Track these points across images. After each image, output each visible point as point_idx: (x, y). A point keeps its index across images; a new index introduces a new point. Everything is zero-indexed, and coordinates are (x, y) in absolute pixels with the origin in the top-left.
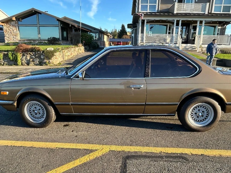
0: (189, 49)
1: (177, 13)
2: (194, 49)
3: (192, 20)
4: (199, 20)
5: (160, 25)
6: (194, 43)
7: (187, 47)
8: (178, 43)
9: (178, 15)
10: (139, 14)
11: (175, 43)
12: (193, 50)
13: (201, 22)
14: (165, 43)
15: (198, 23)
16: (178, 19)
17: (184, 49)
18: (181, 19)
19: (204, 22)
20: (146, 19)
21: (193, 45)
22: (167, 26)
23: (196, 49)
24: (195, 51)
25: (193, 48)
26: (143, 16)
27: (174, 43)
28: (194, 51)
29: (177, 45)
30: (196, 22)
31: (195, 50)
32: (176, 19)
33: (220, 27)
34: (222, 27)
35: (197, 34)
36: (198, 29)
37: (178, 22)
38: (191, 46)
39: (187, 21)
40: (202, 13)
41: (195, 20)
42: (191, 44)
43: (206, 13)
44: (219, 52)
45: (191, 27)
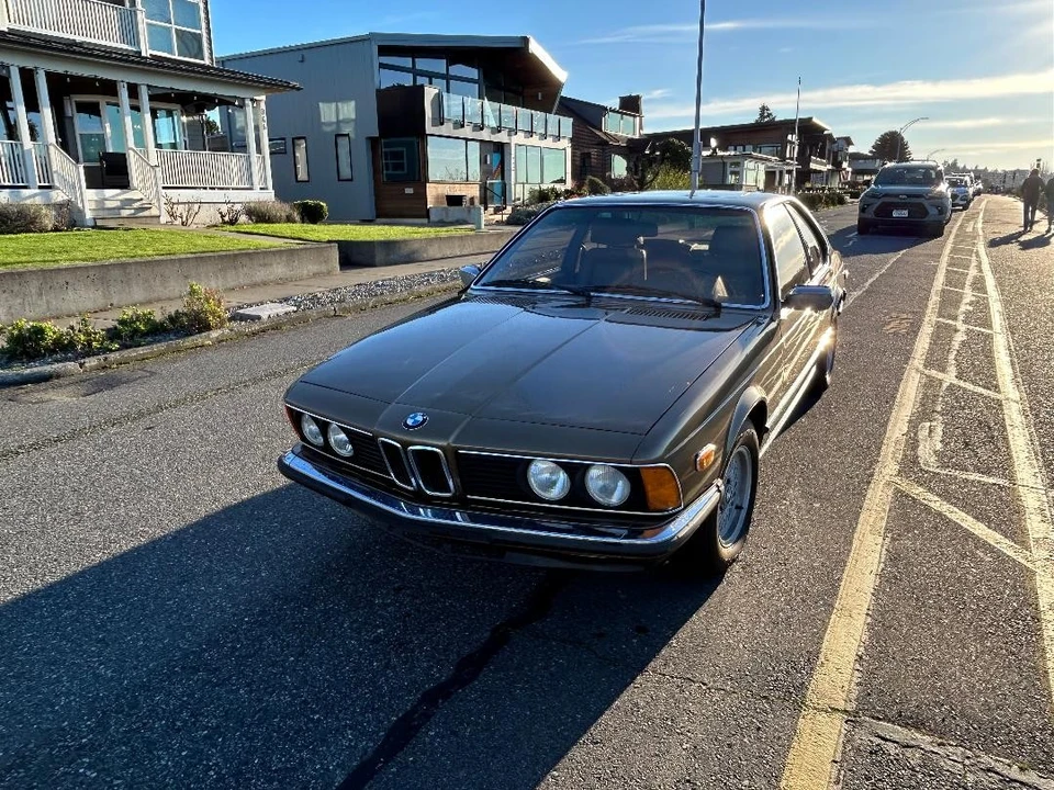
0: (125, 213)
1: (13, 32)
2: (142, 209)
3: (96, 79)
4: (123, 78)
6: (124, 186)
7: (109, 204)
8: (57, 184)
11: (42, 184)
12: (141, 214)
13: (133, 91)
15: (124, 93)
16: (29, 64)
17: (101, 214)
18: (42, 68)
19: (144, 94)
21: (128, 195)
23: (154, 212)
24: (154, 219)
25: (136, 205)
27: (40, 187)
28: (148, 221)
29: (58, 196)
30: (110, 88)
31: (146, 213)
32: (15, 63)
33: (184, 119)
34: (191, 118)
35: (131, 143)
36: (128, 120)
37: (28, 77)
38: (121, 197)
39: (71, 77)
40: (125, 47)
41: (105, 77)
42: (118, 191)
43: (143, 54)
44: (243, 218)
45: (70, 110)
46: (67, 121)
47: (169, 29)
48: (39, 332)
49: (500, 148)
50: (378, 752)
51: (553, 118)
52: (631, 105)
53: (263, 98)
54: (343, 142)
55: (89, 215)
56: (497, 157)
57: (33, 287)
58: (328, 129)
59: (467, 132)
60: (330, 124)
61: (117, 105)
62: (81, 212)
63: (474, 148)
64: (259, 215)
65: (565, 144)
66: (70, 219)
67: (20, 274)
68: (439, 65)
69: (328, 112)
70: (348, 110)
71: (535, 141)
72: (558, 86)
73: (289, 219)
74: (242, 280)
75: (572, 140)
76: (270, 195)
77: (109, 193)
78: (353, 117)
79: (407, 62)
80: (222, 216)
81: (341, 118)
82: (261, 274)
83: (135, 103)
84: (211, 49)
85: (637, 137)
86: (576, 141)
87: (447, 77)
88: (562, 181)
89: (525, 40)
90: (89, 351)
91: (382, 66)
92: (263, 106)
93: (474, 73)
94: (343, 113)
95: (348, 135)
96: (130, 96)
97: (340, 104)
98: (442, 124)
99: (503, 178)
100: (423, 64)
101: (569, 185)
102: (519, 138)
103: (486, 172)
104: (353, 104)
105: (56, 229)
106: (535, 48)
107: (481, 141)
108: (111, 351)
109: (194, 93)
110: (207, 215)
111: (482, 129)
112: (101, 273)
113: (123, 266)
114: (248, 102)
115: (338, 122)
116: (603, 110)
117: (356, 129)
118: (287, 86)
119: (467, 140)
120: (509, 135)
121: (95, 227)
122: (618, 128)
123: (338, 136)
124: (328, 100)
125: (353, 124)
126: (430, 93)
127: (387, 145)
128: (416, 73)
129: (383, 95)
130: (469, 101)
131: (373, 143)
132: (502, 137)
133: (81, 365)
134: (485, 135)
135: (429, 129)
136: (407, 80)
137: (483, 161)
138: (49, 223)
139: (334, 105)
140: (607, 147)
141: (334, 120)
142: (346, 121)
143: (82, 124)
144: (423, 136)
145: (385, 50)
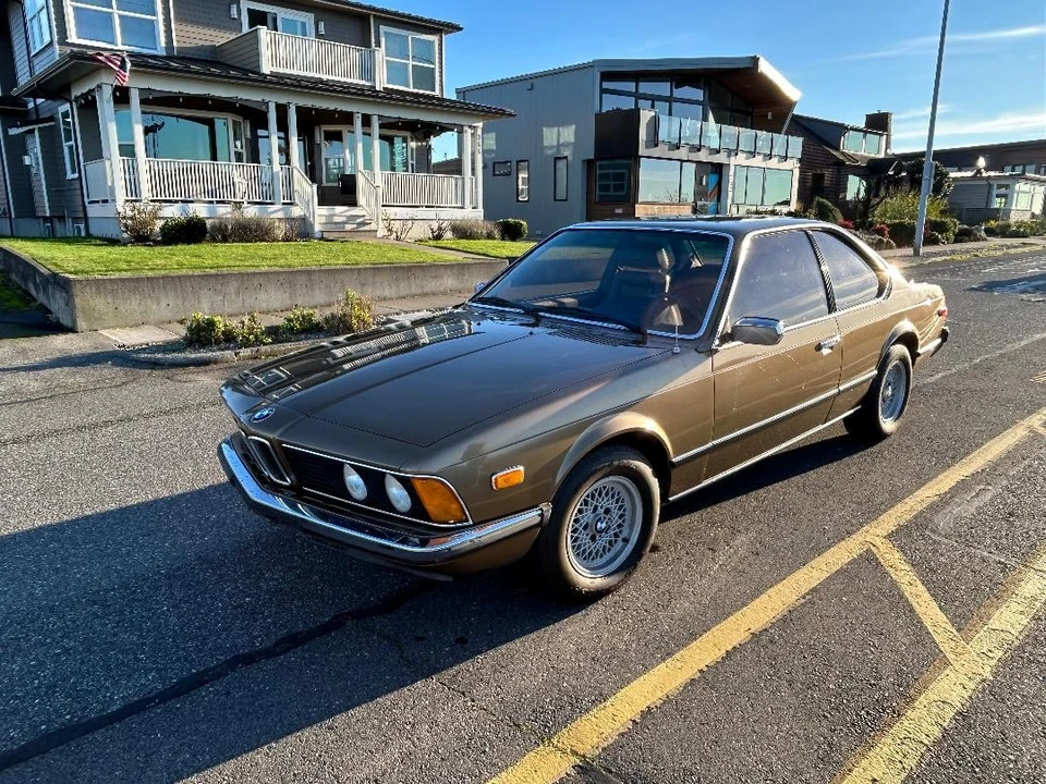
0: (349, 227)
1: (273, 75)
2: (364, 224)
3: (335, 111)
4: (358, 110)
5: (178, 116)
6: (353, 203)
7: (337, 219)
8: (297, 201)
9: (280, 83)
10: (100, 58)
11: (286, 201)
12: (362, 229)
13: (366, 121)
14: (218, 202)
15: (358, 122)
16: (283, 101)
17: (329, 227)
18: (294, 102)
19: (375, 123)
20: (135, 84)
21: (354, 211)
22: (210, 123)
23: (373, 227)
24: (372, 234)
25: (359, 220)
26: (131, 71)
27: (282, 204)
28: (367, 234)
29: (297, 212)
30: (347, 118)
31: (366, 228)
32: (273, 100)
33: (413, 144)
34: (420, 144)
35: (361, 167)
36: (360, 146)
37: (282, 110)
38: (348, 214)
39: (316, 109)
40: (363, 82)
41: (344, 109)
42: (346, 208)
43: (378, 89)
44: (449, 234)
45: (319, 137)
46: (316, 147)
47: (407, 65)
48: (211, 324)
49: (719, 169)
50: (159, 695)
51: (780, 138)
52: (878, 123)
53: (480, 125)
54: (561, 165)
55: (317, 228)
56: (714, 178)
57: (232, 287)
58: (549, 152)
59: (683, 153)
60: (552, 147)
61: (353, 132)
62: (312, 226)
63: (690, 169)
64: (462, 232)
65: (793, 165)
66: (301, 231)
67: (223, 276)
68: (663, 88)
69: (550, 136)
70: (568, 134)
71: (758, 161)
72: (791, 105)
73: (490, 236)
74: (414, 290)
75: (800, 160)
76: (480, 213)
77: (339, 209)
78: (573, 140)
79: (630, 86)
80: (433, 232)
81: (561, 141)
82: (432, 285)
83: (367, 130)
84: (441, 81)
85: (882, 156)
86: (805, 162)
87: (670, 100)
88: (787, 203)
89: (755, 60)
90: (246, 344)
91: (603, 91)
92: (479, 132)
93: (698, 94)
94: (565, 138)
95: (566, 157)
96: (363, 125)
97: (561, 129)
98: (656, 145)
99: (719, 200)
100: (646, 87)
101: (793, 207)
102: (741, 159)
103: (700, 193)
104: (574, 126)
105: (287, 239)
106: (765, 68)
107: (699, 163)
108: (265, 344)
109: (418, 121)
110: (420, 231)
111: (699, 150)
112: (289, 277)
113: (309, 273)
114: (465, 128)
115: (559, 145)
116: (842, 129)
117: (574, 153)
118: (503, 113)
119: (682, 161)
120: (729, 156)
121: (322, 239)
122: (859, 147)
123: (556, 159)
124: (551, 125)
125: (571, 147)
126: (646, 116)
127: (601, 167)
128: (638, 96)
129: (601, 118)
130: (687, 123)
131: (589, 164)
132: (721, 158)
133: (236, 354)
134: (703, 156)
135: (642, 151)
136: (627, 104)
137: (699, 181)
138: (280, 233)
139: (556, 129)
140: (842, 168)
141: (555, 144)
142: (566, 145)
143: (327, 151)
144: (637, 158)
145: (607, 76)
